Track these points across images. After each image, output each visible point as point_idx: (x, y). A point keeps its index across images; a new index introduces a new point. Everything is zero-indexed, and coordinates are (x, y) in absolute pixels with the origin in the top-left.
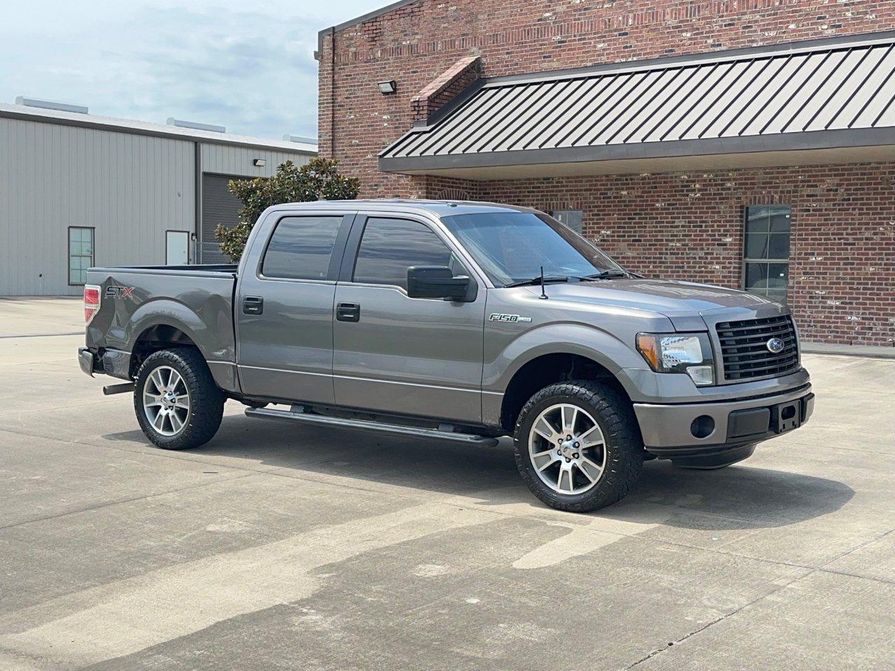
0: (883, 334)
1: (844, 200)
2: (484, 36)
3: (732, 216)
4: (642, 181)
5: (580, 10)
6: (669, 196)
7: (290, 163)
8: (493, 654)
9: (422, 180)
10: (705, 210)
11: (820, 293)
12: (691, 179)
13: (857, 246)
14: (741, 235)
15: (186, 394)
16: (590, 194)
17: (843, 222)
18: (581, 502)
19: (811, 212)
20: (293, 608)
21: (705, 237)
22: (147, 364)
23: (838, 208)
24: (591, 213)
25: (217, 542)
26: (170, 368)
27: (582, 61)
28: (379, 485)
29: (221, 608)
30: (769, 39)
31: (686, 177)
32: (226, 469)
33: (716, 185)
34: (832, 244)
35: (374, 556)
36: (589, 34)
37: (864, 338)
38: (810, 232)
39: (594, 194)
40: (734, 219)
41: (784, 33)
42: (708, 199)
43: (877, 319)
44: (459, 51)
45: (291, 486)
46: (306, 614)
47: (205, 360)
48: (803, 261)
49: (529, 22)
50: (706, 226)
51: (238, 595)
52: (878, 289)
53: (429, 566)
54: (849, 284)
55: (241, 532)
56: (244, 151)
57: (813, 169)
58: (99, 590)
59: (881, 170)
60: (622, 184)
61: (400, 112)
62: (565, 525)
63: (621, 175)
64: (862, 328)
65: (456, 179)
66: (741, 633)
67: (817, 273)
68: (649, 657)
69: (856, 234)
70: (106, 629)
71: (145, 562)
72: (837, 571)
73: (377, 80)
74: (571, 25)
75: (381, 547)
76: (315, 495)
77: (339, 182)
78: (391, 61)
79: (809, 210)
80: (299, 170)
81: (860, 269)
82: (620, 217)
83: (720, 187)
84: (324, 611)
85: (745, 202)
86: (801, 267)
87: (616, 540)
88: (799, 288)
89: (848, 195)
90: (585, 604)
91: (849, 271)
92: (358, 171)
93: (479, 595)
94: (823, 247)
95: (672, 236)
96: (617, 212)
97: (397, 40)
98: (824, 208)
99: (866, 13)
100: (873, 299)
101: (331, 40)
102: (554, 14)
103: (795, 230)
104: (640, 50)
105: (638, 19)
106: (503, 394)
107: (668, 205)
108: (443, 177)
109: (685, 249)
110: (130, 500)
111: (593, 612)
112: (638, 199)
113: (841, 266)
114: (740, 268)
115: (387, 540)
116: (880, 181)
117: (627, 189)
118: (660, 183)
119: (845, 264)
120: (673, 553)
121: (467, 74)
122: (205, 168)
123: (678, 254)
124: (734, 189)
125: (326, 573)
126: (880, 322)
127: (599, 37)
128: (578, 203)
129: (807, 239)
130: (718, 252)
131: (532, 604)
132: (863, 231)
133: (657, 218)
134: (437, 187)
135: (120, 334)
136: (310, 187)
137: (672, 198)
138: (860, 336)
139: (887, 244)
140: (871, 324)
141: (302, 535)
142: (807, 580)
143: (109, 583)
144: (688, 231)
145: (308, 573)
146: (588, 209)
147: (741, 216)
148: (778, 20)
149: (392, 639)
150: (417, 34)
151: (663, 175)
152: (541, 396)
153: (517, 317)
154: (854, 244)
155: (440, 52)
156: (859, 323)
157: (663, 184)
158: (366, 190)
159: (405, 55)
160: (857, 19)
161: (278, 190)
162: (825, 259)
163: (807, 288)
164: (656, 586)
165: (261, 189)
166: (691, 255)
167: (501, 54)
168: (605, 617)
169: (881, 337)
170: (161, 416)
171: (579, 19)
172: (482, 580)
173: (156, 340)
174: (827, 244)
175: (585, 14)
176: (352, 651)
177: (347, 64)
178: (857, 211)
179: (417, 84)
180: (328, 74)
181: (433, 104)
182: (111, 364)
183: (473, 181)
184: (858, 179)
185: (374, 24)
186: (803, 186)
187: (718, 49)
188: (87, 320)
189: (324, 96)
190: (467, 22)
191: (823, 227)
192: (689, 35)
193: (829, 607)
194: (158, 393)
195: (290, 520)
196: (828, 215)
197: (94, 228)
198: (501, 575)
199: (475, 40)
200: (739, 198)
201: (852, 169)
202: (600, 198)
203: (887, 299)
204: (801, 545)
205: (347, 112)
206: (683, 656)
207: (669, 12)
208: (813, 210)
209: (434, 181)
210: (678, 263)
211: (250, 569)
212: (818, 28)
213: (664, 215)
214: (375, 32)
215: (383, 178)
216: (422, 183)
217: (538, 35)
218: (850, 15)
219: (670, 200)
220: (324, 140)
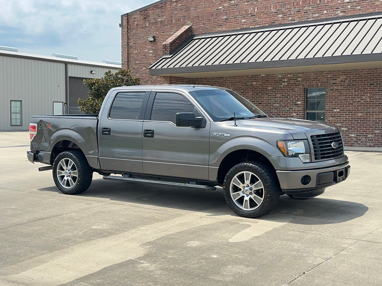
0: (365, 142)
1: (348, 85)
2: (193, 17)
3: (301, 93)
4: (262, 78)
5: (234, 5)
6: (273, 84)
7: (110, 72)
8: (228, 279)
9: (168, 78)
10: (289, 90)
11: (338, 125)
12: (283, 77)
13: (354, 105)
14: (304, 101)
15: (76, 170)
16: (240, 84)
17: (348, 95)
18: (253, 213)
19: (334, 91)
20: (136, 261)
21: (289, 102)
22: (59, 157)
23: (345, 89)
24: (240, 92)
25: (97, 233)
26: (69, 159)
27: (235, 27)
28: (164, 208)
29: (105, 261)
30: (315, 18)
31: (281, 76)
32: (95, 202)
33: (293, 79)
34: (343, 104)
35: (168, 238)
36: (238, 16)
37: (357, 144)
38: (334, 99)
39: (241, 84)
40: (302, 94)
41: (322, 15)
42: (290, 85)
43: (363, 136)
44: (182, 23)
45: (125, 209)
46: (143, 263)
47: (84, 155)
48: (331, 111)
49: (212, 11)
50: (289, 97)
51: (111, 256)
52: (363, 123)
53: (192, 242)
54: (351, 121)
55: (107, 229)
56: (87, 67)
57: (335, 72)
58: (49, 255)
59: (364, 73)
60: (253, 79)
61: (157, 49)
62: (247, 223)
63: (253, 76)
64: (356, 140)
65: (182, 78)
66: (333, 267)
67: (337, 116)
68: (296, 279)
69: (353, 100)
70: (56, 272)
71: (67, 242)
72: (368, 240)
73: (147, 36)
74: (231, 12)
75: (170, 234)
76: (136, 212)
77: (131, 80)
78: (153, 28)
79: (333, 90)
80: (114, 74)
81: (355, 114)
82: (253, 93)
83: (295, 80)
84: (150, 262)
85: (306, 86)
86: (330, 114)
87: (271, 229)
88: (330, 123)
89: (350, 83)
90: (264, 257)
91: (351, 115)
92: (139, 75)
93: (216, 253)
94: (339, 105)
95: (275, 101)
96: (251, 92)
97: (155, 19)
98: (340, 89)
99: (356, 6)
100: (361, 127)
101: (127, 18)
102: (223, 7)
103: (327, 98)
104: (260, 22)
105: (259, 9)
106: (218, 168)
107: (273, 88)
108: (176, 77)
109: (281, 107)
110: (56, 216)
111: (267, 260)
112: (260, 86)
113: (347, 113)
114: (304, 115)
115: (172, 231)
116: (363, 77)
117: (256, 81)
118: (270, 79)
119: (349, 112)
120: (297, 234)
121: (186, 33)
122: (70, 74)
123: (278, 109)
124: (301, 81)
125: (148, 246)
126: (364, 137)
127: (242, 17)
128: (234, 88)
129: (333, 102)
130: (295, 108)
131: (241, 257)
132: (356, 98)
133: (269, 94)
134: (174, 82)
135: (46, 144)
136: (119, 82)
137: (275, 85)
138: (356, 143)
139: (366, 104)
140: (360, 138)
141: (134, 229)
142: (356, 245)
143: (53, 252)
144: (282, 99)
145: (140, 245)
146: (239, 90)
147: (304, 93)
148: (319, 9)
149: (183, 273)
150: (164, 16)
151: (271, 76)
152: (235, 168)
153: (224, 134)
154: (353, 104)
155: (174, 24)
156: (355, 137)
157: (271, 79)
158: (143, 83)
159: (159, 25)
160: (353, 9)
161: (105, 83)
162: (340, 110)
163: (333, 123)
164: (292, 248)
165: (97, 83)
166: (283, 109)
167: (201, 24)
168: (273, 262)
169: (364, 143)
170: (65, 180)
171: (234, 9)
172: (217, 247)
173: (62, 147)
174: (341, 104)
175: (236, 7)
176: (166, 279)
177: (134, 29)
178: (354, 90)
179: (165, 37)
180: (125, 33)
181: (172, 46)
182: (42, 158)
183: (189, 79)
184: (354, 76)
185: (145, 12)
186: (331, 80)
187: (293, 22)
188: (31, 139)
189: (124, 43)
190: (186, 11)
191: (339, 97)
192: (281, 16)
193: (368, 256)
194: (63, 170)
195: (127, 223)
196: (341, 92)
197: (22, 101)
198: (224, 245)
199: (189, 19)
200: (304, 85)
201: (351, 72)
202: (244, 86)
203: (367, 127)
204: (350, 230)
205: (134, 50)
206: (311, 278)
207: (272, 6)
208: (335, 90)
209: (173, 79)
210: (278, 113)
211: (114, 245)
212: (336, 13)
213: (272, 93)
214: (146, 15)
215: (150, 78)
216: (168, 79)
217: (216, 16)
218: (350, 7)
219: (274, 86)
220: (124, 62)
